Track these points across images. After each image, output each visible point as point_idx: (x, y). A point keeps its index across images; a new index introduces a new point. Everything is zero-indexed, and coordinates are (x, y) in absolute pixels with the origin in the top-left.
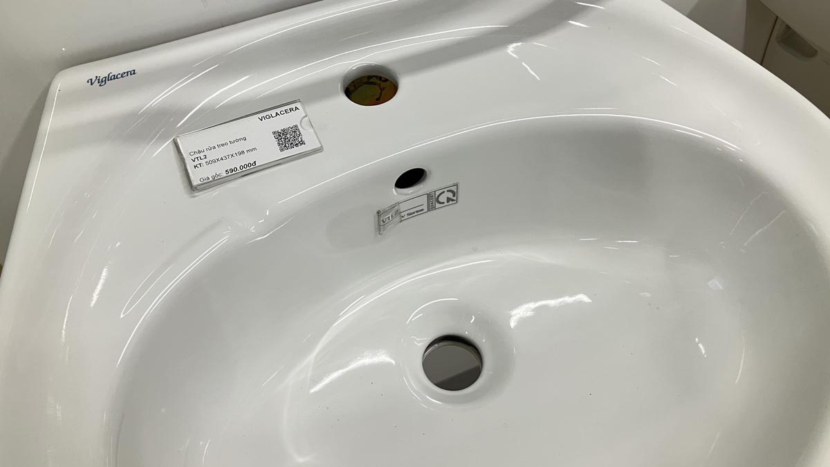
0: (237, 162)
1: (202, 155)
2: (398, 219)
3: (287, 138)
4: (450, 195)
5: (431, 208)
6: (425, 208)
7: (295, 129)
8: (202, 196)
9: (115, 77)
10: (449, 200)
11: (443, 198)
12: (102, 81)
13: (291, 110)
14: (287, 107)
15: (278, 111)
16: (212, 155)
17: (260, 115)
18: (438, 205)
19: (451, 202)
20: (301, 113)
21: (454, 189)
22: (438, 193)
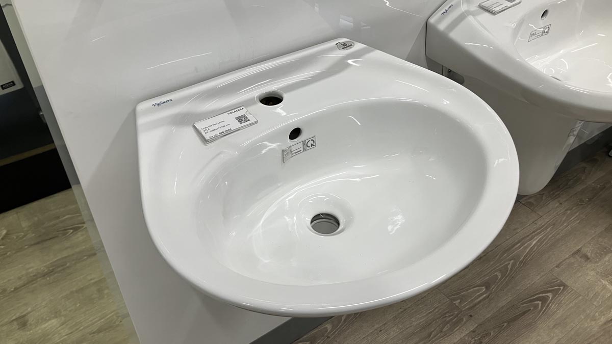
0: (223, 130)
1: (207, 129)
2: (290, 155)
3: (242, 119)
4: (312, 142)
5: (305, 150)
6: (302, 149)
7: (244, 116)
8: (210, 145)
9: (164, 103)
10: (312, 145)
11: (309, 145)
12: (159, 105)
13: (241, 109)
14: (239, 109)
15: (235, 110)
16: (211, 129)
17: (228, 113)
18: (307, 148)
19: (313, 147)
20: (245, 110)
21: (313, 139)
22: (307, 141)
